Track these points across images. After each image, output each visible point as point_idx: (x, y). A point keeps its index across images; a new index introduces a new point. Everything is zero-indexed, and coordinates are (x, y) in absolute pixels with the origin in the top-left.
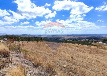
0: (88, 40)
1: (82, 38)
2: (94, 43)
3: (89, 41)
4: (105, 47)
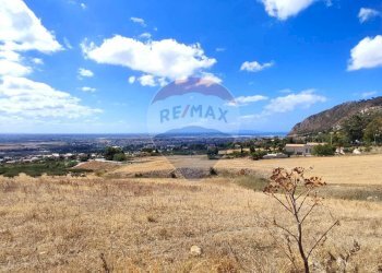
0: (57, 155)
1: (32, 150)
2: (80, 164)
3: (62, 158)
4: (117, 171)
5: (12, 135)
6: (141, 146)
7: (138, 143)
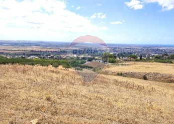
1: (64, 52)
4: (107, 69)
5: (56, 43)
6: (131, 53)
7: (129, 51)
